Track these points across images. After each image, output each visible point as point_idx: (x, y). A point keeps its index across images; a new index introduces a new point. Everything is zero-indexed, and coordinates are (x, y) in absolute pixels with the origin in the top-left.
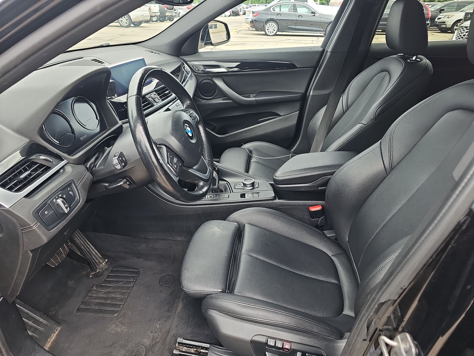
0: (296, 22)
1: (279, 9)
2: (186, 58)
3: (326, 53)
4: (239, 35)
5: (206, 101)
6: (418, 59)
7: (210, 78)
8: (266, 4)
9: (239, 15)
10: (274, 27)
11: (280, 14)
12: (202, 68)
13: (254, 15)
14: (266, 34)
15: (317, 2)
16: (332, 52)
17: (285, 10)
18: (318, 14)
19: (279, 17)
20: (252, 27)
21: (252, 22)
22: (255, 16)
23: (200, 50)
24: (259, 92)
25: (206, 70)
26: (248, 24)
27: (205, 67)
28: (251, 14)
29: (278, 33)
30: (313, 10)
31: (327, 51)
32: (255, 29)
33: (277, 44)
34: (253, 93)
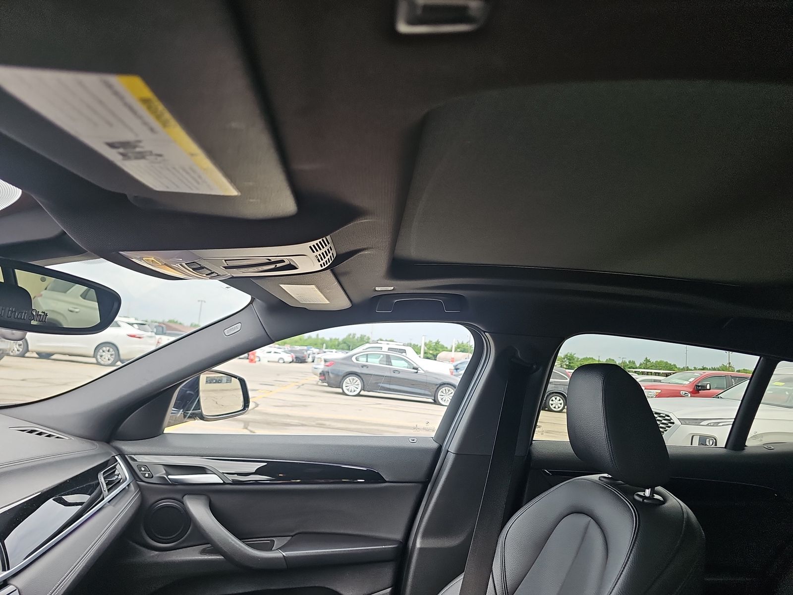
0: (390, 380)
1: (365, 359)
2: (127, 447)
3: (445, 454)
4: (300, 391)
5: (157, 553)
6: (656, 496)
7: (178, 497)
8: (348, 351)
9: (306, 362)
10: (356, 383)
11: (367, 366)
12: (162, 472)
13: (327, 364)
14: (344, 394)
15: (419, 355)
16: (458, 454)
17: (374, 361)
18: (422, 372)
19: (365, 371)
20: (323, 381)
21: (323, 374)
22: (328, 366)
23: (167, 430)
24: (295, 535)
25: (170, 477)
26: (316, 376)
27: (170, 471)
28: (323, 363)
29: (363, 393)
30: (415, 365)
31: (448, 451)
32: (326, 384)
33: (360, 410)
34: (282, 535)
